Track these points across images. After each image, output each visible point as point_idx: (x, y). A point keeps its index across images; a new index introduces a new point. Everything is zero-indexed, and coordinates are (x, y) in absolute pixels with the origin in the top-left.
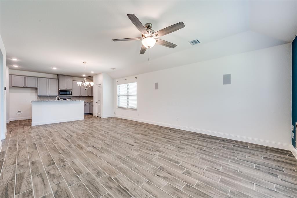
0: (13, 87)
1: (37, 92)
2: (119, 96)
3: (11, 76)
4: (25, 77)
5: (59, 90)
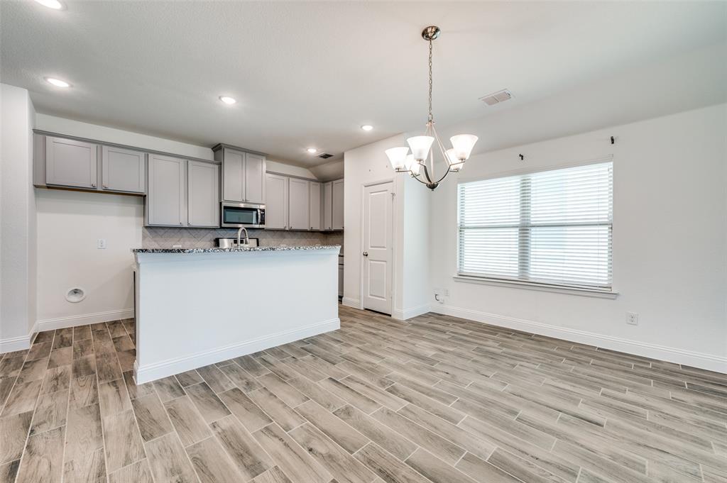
0: (50, 187)
1: (144, 213)
2: (462, 228)
3: (41, 137)
4: (99, 145)
5: (224, 204)
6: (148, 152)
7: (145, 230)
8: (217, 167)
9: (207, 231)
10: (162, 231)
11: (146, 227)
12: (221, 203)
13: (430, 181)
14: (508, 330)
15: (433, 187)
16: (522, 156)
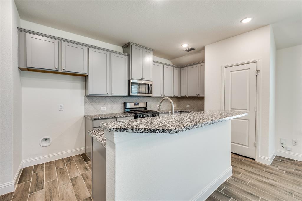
1: (86, 87)
4: (60, 41)
5: (131, 81)
6: (89, 46)
7: (86, 98)
8: (127, 57)
9: (120, 98)
10: (95, 98)
11: (87, 96)
12: (129, 81)
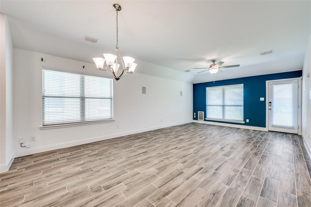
13: (115, 76)
14: (78, 146)
15: (117, 79)
16: (83, 67)
